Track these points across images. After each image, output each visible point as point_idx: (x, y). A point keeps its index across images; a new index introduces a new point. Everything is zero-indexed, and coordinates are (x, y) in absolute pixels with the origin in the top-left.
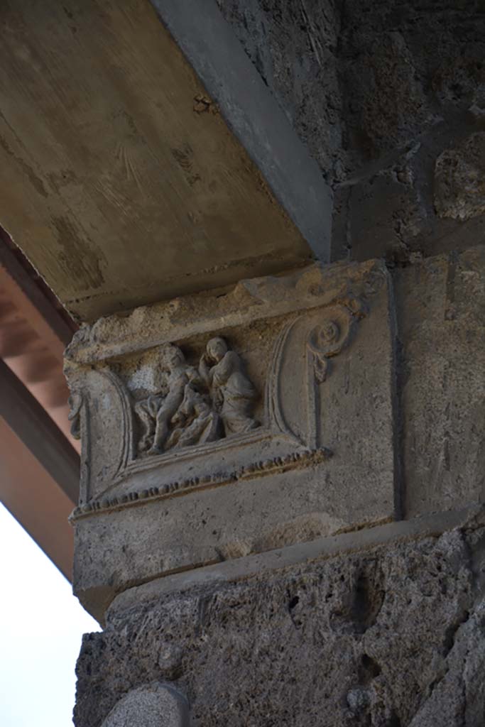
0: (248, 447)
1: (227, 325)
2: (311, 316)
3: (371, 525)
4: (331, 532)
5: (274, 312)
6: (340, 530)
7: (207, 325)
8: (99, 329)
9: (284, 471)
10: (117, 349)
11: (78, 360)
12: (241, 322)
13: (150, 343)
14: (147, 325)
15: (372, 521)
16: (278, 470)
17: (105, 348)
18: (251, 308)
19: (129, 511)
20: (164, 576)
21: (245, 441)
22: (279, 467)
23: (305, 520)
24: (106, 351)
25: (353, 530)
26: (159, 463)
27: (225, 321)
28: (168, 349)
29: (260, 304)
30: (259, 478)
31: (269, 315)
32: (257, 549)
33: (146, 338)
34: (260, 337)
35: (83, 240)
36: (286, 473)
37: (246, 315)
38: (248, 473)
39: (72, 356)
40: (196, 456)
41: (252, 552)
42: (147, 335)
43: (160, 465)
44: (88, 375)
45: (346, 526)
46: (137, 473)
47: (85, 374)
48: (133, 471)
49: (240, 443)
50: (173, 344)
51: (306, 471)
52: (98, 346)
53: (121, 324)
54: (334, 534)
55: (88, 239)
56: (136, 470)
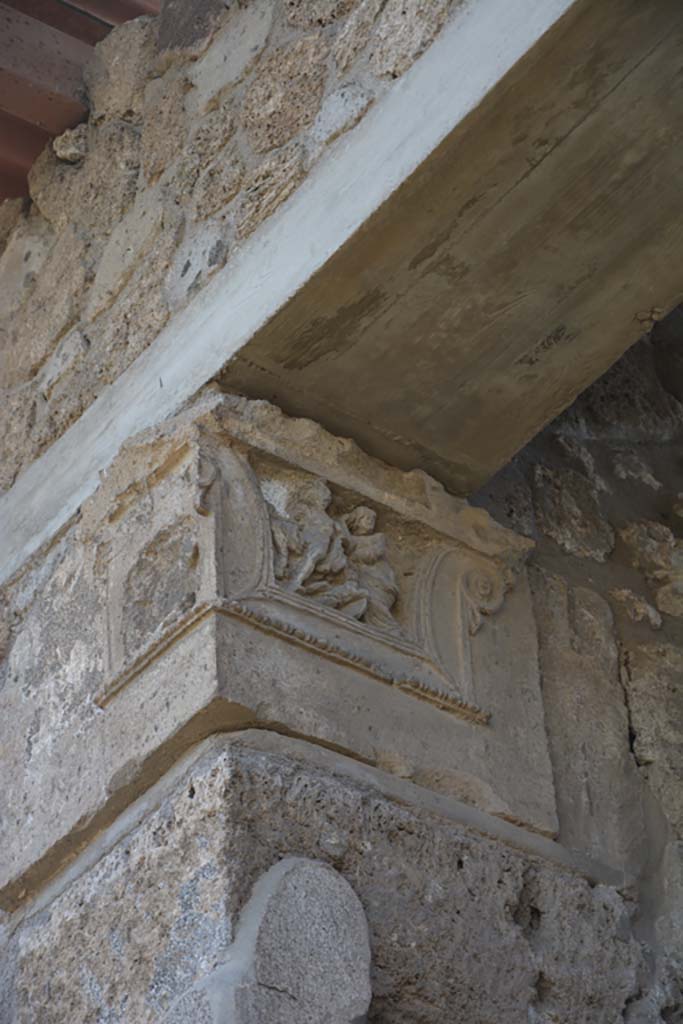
0: (399, 655)
1: (389, 505)
2: (465, 555)
3: (531, 829)
4: (490, 809)
5: (437, 526)
6: (503, 814)
7: (369, 490)
8: (259, 411)
9: (444, 708)
10: (271, 446)
11: (225, 427)
12: (404, 512)
13: (305, 465)
14: (313, 444)
15: (535, 826)
16: (439, 703)
17: (258, 435)
18: (417, 505)
19: (278, 642)
20: (314, 743)
21: (398, 646)
22: (442, 701)
23: (467, 780)
24: (257, 439)
25: (513, 822)
26: (304, 608)
27: (387, 498)
28: (322, 485)
29: (427, 507)
30: (415, 699)
31: (431, 524)
32: (414, 777)
33: (304, 457)
34: (400, 538)
35: (360, 325)
36: (443, 713)
37: (410, 509)
38: (408, 686)
39: (220, 419)
40: (344, 627)
41: (410, 778)
42: (308, 455)
43: (305, 610)
44: (221, 448)
45: (509, 813)
46: (279, 601)
47: (218, 446)
48: (276, 597)
49: (392, 644)
50: (329, 483)
51: (464, 723)
52: (253, 428)
53: (283, 422)
54: (493, 814)
55: (365, 329)
56: (280, 598)
